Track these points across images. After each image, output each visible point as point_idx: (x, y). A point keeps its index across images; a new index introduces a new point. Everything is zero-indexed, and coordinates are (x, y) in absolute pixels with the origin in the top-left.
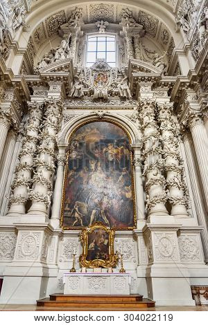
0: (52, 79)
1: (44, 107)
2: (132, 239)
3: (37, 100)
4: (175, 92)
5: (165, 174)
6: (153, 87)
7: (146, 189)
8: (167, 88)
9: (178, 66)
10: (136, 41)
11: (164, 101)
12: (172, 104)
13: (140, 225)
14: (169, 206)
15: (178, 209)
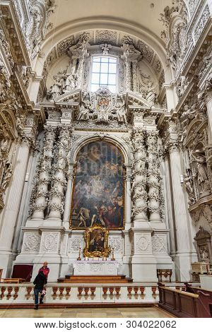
0: (64, 107)
1: (58, 132)
2: (120, 236)
3: (51, 123)
4: (160, 122)
5: (147, 189)
6: (145, 116)
7: (133, 200)
8: (155, 117)
9: (165, 97)
10: (134, 66)
11: (152, 128)
12: (158, 131)
13: (127, 227)
14: (148, 213)
15: (155, 216)
